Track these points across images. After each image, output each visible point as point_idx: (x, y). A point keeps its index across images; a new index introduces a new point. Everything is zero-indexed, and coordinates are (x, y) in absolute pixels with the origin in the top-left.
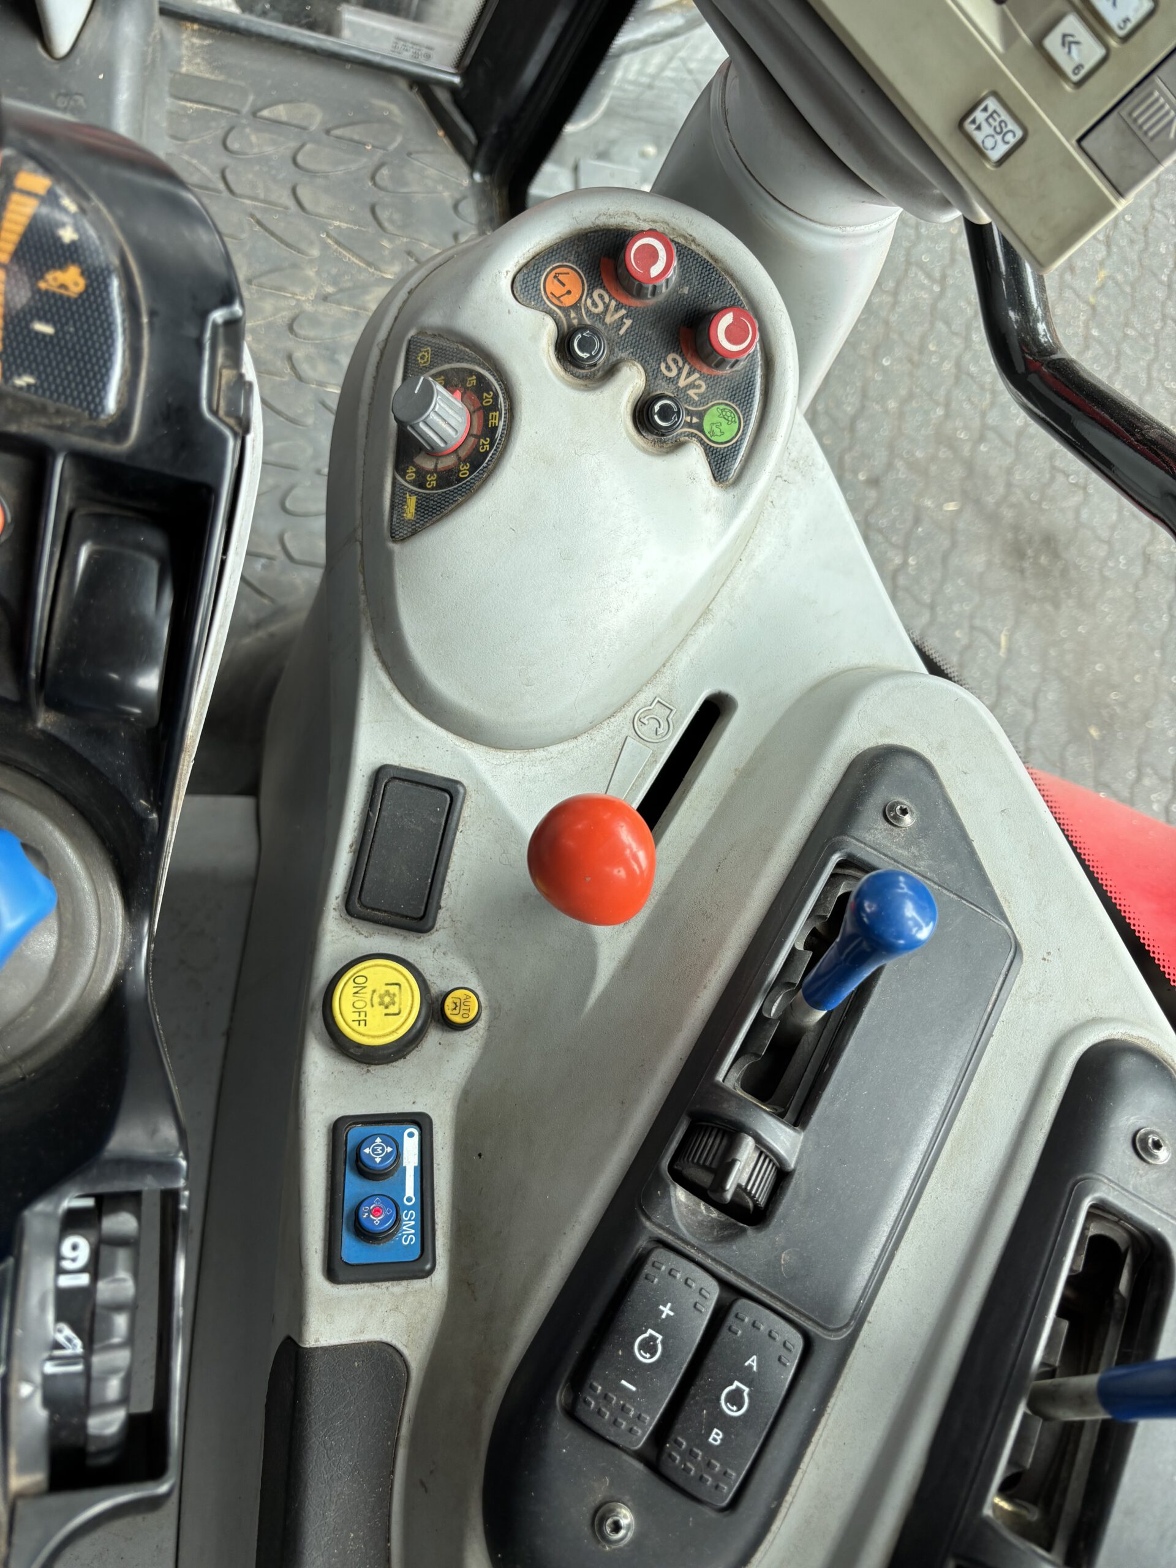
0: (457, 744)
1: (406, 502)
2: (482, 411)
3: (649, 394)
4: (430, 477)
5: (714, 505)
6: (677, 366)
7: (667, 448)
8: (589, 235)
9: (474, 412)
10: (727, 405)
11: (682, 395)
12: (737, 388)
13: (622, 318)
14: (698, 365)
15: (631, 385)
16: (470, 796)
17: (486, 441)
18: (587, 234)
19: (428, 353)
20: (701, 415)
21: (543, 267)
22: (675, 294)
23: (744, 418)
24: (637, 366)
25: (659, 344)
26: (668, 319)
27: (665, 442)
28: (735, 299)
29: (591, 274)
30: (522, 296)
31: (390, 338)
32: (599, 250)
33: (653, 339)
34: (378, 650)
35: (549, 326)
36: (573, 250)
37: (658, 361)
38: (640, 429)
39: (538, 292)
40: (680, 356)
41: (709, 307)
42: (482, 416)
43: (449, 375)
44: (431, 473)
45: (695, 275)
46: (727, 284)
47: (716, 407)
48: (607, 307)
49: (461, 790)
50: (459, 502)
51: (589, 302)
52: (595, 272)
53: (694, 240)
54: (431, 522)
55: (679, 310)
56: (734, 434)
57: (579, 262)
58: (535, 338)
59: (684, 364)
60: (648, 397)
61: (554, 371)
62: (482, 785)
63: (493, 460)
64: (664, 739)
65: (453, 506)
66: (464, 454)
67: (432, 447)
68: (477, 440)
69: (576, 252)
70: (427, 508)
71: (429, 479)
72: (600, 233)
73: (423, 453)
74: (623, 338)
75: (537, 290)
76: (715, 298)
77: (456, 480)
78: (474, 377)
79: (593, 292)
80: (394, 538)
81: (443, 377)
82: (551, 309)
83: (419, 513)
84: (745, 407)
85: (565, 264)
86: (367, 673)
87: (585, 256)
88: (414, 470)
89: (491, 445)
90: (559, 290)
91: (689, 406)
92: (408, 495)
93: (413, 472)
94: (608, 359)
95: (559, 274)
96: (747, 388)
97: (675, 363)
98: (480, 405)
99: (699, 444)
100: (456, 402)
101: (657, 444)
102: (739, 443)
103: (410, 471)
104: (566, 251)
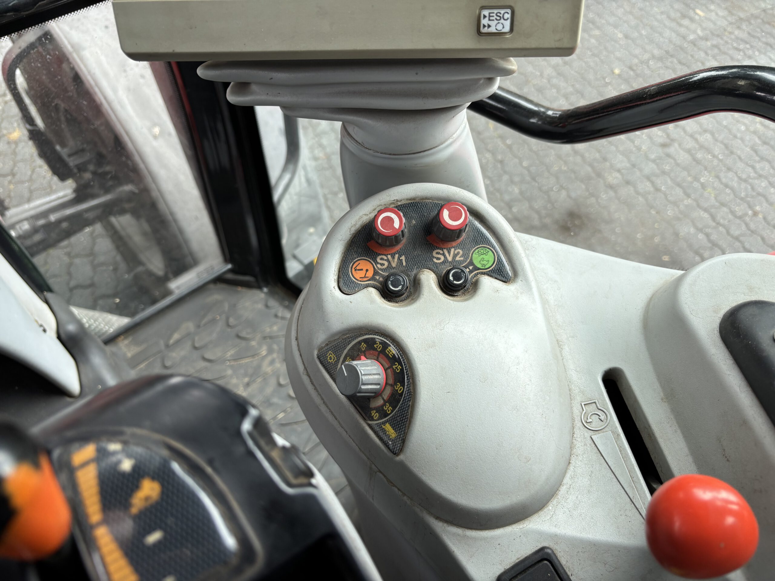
0: (521, 527)
1: (385, 430)
2: (381, 354)
3: (441, 277)
4: (386, 407)
5: (518, 293)
6: (441, 254)
7: (471, 290)
8: (353, 240)
9: (378, 358)
10: (478, 248)
11: (455, 263)
12: (475, 238)
13: (399, 258)
14: (449, 245)
15: (431, 280)
16: (556, 549)
17: (396, 365)
18: (352, 241)
19: (331, 354)
20: (471, 263)
21: (347, 271)
22: (411, 228)
23: (490, 246)
24: (425, 271)
25: (424, 253)
26: (418, 240)
27: (468, 289)
28: (437, 205)
29: (369, 254)
30: (349, 291)
31: (306, 366)
32: (363, 242)
33: (420, 254)
34: (437, 518)
35: (373, 291)
36: (352, 253)
37: (431, 260)
38: (452, 294)
39: (354, 283)
40: (438, 249)
41: (430, 218)
42: (384, 356)
43: (351, 354)
44: (384, 404)
45: (411, 213)
46: (428, 203)
47: (474, 254)
48: (388, 260)
49: (549, 551)
50: (411, 405)
51: (379, 266)
52: (370, 252)
53: (397, 201)
54: (407, 428)
55: (418, 232)
56: (493, 257)
57: (359, 255)
58: (373, 301)
59: (442, 250)
60: (442, 278)
61: (394, 306)
62: (555, 537)
63: (408, 370)
64: (608, 422)
65: (410, 410)
66: (391, 381)
67: (375, 393)
68: (391, 369)
69: (355, 252)
70: (398, 424)
71: (386, 409)
72: (357, 235)
73: (371, 399)
74: (407, 266)
75: (353, 283)
76: (429, 213)
77: (400, 396)
78: (363, 343)
79: (376, 260)
80: (396, 454)
81: (348, 358)
82: (366, 284)
83: (397, 429)
84: (486, 242)
85: (355, 261)
86: (443, 535)
87: (360, 250)
88: (375, 411)
89: (400, 364)
90: (361, 274)
91: (462, 264)
92: (383, 426)
93: (375, 413)
94: (409, 280)
95: (356, 267)
96: (479, 234)
97: (438, 254)
98: (377, 353)
99: (483, 275)
100: (367, 362)
101: (465, 293)
102: (499, 258)
103: (373, 414)
104: (350, 256)
